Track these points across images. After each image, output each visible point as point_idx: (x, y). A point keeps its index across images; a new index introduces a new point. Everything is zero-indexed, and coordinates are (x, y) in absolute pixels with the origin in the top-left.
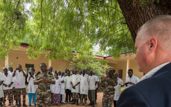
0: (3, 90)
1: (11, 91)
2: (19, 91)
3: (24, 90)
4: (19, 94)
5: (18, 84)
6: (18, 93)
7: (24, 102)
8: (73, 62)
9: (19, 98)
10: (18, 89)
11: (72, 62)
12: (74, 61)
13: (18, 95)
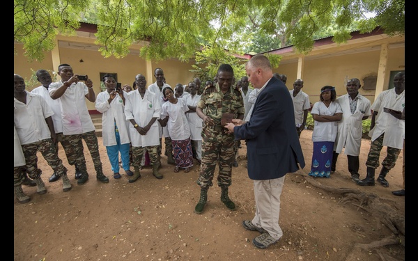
0: (22, 146)
1: (48, 143)
2: (76, 141)
3: (92, 138)
4: (77, 149)
5: (72, 122)
6: (76, 147)
7: (99, 167)
8: (197, 65)
9: (79, 159)
10: (74, 137)
11: (194, 66)
12: (197, 63)
13: (77, 153)
